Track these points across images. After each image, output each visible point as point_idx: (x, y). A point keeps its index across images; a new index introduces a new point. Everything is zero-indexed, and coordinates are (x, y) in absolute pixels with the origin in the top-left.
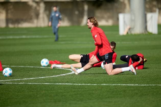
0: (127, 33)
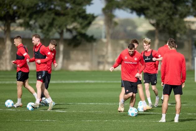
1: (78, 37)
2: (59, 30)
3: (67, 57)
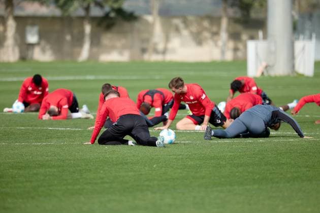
1: (113, 15)
2: (85, 4)
3: (95, 41)
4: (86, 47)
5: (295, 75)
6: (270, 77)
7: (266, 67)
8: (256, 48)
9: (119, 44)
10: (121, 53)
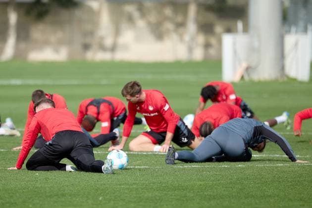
0: (242, 77)
3: (23, 34)
4: (11, 41)
5: (286, 79)
6: (253, 83)
7: (248, 69)
8: (234, 44)
9: (53, 38)
10: (57, 51)
